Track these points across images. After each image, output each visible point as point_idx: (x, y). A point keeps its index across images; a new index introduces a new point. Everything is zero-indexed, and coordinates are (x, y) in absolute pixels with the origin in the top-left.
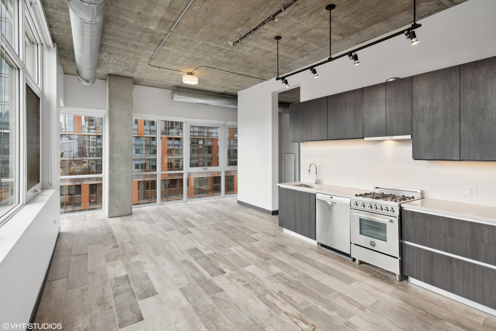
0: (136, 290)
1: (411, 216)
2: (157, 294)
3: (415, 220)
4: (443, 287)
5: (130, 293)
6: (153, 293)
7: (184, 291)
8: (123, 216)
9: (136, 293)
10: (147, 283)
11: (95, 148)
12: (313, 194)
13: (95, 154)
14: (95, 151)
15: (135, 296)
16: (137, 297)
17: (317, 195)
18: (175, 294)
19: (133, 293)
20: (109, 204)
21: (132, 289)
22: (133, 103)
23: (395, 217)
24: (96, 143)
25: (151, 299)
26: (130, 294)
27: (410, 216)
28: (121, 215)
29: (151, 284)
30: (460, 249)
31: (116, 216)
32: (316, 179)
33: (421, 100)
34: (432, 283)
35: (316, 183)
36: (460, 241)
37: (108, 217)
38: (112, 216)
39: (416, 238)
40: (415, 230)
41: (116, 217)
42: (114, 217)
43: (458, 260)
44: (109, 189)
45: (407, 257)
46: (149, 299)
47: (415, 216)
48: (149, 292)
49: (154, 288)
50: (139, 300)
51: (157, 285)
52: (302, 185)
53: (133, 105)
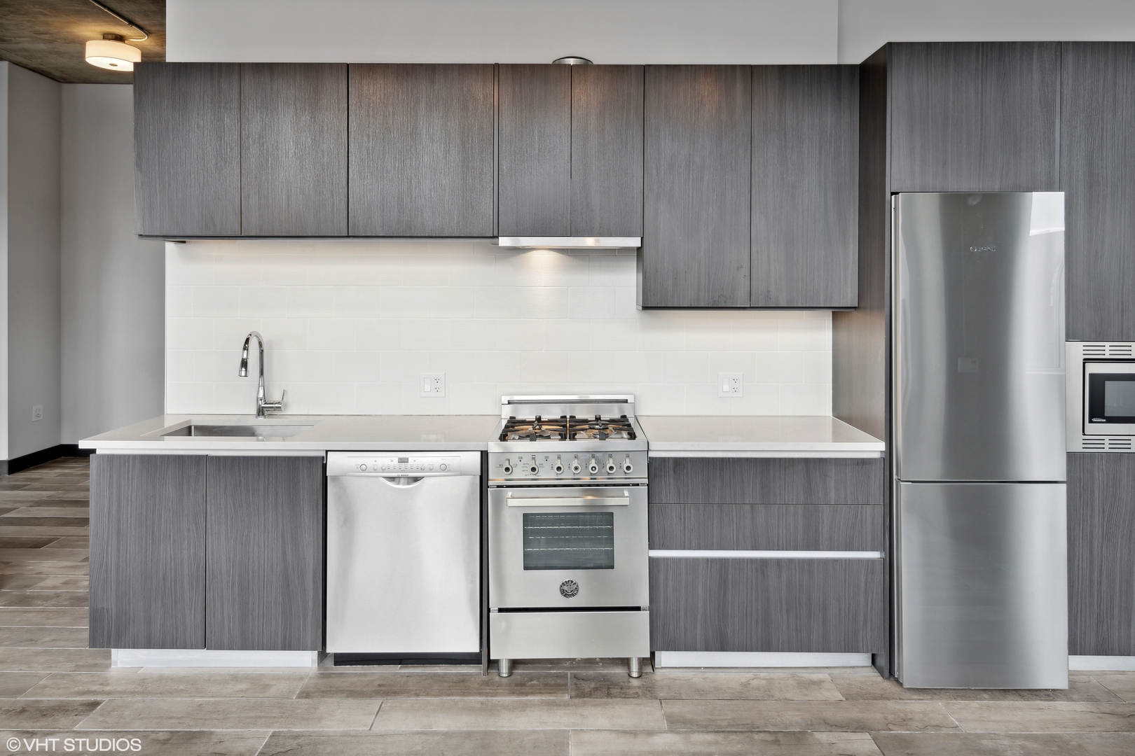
1: (675, 472)
3: (685, 481)
4: (746, 644)
12: (311, 460)
17: (333, 460)
23: (634, 485)
27: (672, 472)
30: (784, 532)
32: (261, 395)
33: (667, 140)
34: (723, 647)
35: (261, 412)
36: (784, 512)
39: (684, 534)
40: (685, 510)
43: (778, 562)
45: (662, 595)
47: (685, 471)
52: (186, 431)
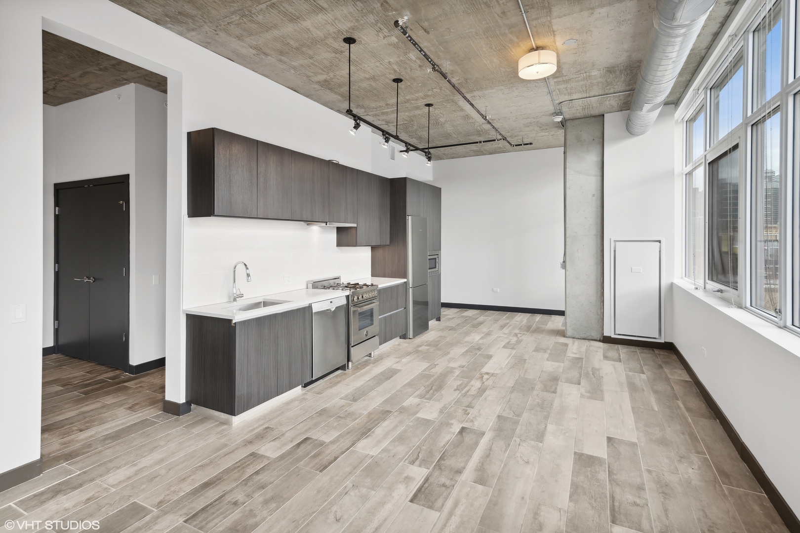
0: (603, 476)
2: (575, 453)
5: (615, 477)
6: (581, 456)
7: (540, 436)
9: (605, 471)
10: (581, 478)
12: (308, 307)
15: (609, 467)
16: (606, 464)
17: (313, 306)
18: (553, 439)
19: (610, 473)
21: (610, 481)
25: (588, 451)
26: (616, 475)
29: (575, 473)
32: (235, 292)
35: (235, 299)
46: (591, 454)
48: (584, 461)
49: (574, 463)
50: (605, 459)
51: (568, 466)
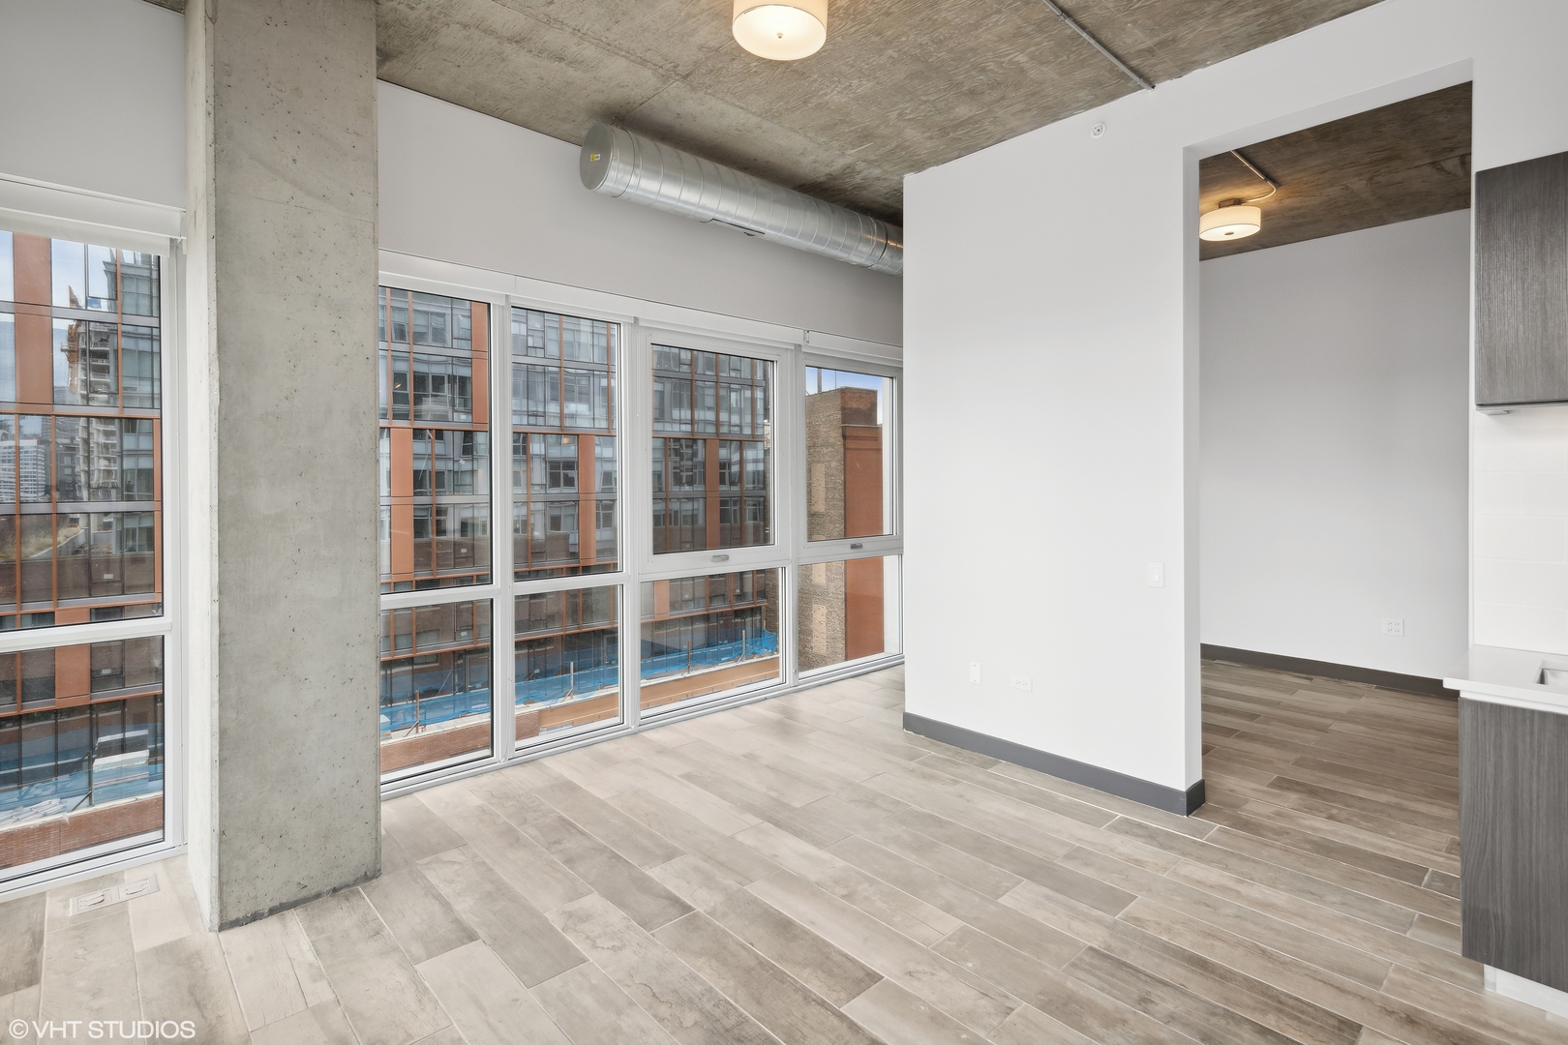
8: (318, 896)
11: (115, 467)
13: (114, 492)
14: (116, 480)
20: (222, 833)
22: (376, 164)
24: (118, 449)
28: (304, 893)
31: (276, 903)
37: (216, 921)
38: (240, 915)
41: (272, 911)
42: (255, 917)
44: (223, 733)
53: (376, 176)
